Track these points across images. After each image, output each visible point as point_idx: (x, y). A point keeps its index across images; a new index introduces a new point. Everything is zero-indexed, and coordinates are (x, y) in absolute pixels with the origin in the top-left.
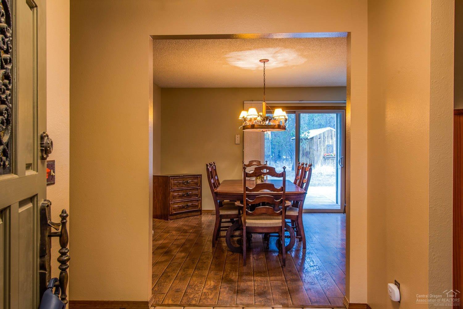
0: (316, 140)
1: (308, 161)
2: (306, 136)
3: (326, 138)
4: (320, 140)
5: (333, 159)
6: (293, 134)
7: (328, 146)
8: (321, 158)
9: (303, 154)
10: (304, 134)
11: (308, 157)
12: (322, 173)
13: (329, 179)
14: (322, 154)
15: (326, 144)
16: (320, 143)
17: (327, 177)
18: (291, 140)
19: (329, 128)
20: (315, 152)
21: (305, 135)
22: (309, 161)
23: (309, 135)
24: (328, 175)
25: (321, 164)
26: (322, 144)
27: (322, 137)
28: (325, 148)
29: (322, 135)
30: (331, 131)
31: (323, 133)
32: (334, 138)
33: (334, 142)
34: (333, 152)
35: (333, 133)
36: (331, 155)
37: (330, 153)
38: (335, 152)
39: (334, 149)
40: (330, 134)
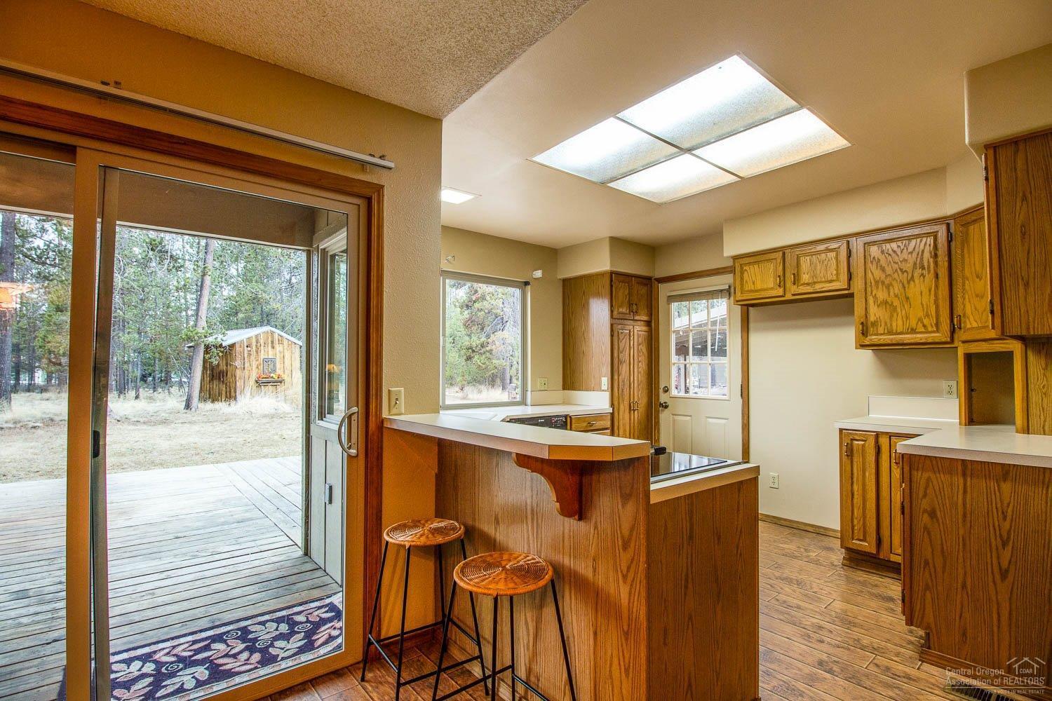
0: (242, 350)
1: (224, 389)
2: (219, 340)
3: (262, 345)
4: (249, 349)
5: (276, 384)
6: (187, 335)
7: (266, 360)
8: (252, 382)
9: (213, 376)
10: (214, 337)
11: (223, 382)
12: (253, 411)
13: (268, 426)
14: (254, 376)
15: (263, 356)
16: (250, 355)
17: (264, 420)
18: (186, 349)
19: (267, 328)
20: (238, 373)
21: (216, 339)
22: (226, 388)
23: (224, 338)
24: (265, 416)
25: (251, 394)
26: (253, 357)
27: (254, 344)
28: (260, 364)
29: (254, 341)
30: (272, 333)
31: (257, 336)
32: (277, 346)
33: (278, 353)
34: (275, 371)
35: (276, 337)
36: (272, 377)
37: (270, 373)
38: (279, 372)
39: (278, 366)
40: (270, 339)
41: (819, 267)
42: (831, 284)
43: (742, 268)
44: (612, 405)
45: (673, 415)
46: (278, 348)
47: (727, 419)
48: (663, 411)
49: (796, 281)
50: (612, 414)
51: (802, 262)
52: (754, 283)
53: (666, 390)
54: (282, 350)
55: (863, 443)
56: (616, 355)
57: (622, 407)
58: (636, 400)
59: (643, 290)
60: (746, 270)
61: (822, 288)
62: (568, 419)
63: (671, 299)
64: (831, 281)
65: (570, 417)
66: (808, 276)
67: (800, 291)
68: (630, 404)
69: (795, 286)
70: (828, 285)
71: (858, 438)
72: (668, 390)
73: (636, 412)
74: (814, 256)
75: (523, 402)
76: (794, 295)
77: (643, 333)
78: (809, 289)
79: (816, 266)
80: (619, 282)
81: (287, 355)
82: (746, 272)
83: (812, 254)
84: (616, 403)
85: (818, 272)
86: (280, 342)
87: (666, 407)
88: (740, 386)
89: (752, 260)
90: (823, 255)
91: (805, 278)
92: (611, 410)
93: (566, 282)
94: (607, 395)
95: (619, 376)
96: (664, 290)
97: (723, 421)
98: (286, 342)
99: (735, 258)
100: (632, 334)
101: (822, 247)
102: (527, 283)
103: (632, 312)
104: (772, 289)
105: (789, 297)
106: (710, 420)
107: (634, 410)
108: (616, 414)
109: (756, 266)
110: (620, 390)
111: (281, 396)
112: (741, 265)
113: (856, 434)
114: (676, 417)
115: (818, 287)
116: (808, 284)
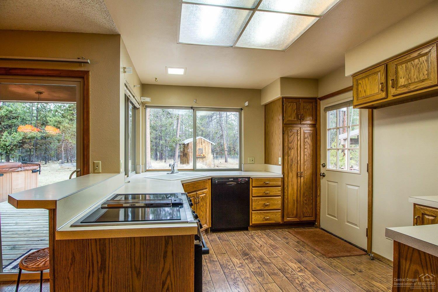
0: (191, 145)
3: (198, 143)
5: (203, 158)
7: (199, 149)
9: (184, 155)
11: (186, 157)
15: (198, 147)
19: (200, 137)
20: (190, 154)
22: (187, 159)
23: (185, 141)
30: (201, 139)
32: (203, 144)
33: (203, 147)
34: (202, 153)
35: (203, 140)
36: (201, 156)
37: (201, 154)
38: (204, 153)
39: (204, 151)
40: (200, 141)
41: (413, 71)
42: (423, 83)
43: (357, 82)
44: (283, 173)
45: (328, 181)
46: (204, 144)
47: (359, 187)
48: (322, 178)
49: (395, 84)
50: (283, 179)
51: (399, 69)
52: (365, 92)
53: (324, 166)
54: (205, 145)
55: (433, 218)
56: (286, 144)
57: (290, 174)
58: (302, 170)
59: (309, 106)
60: (360, 83)
61: (415, 87)
62: (251, 180)
63: (327, 109)
64: (423, 81)
65: (252, 178)
66: (404, 80)
67: (398, 92)
68: (297, 173)
69: (395, 89)
70: (420, 84)
71: (428, 213)
72: (325, 165)
73: (302, 178)
74: (409, 63)
75: (240, 169)
76: (394, 96)
77: (309, 131)
78: (405, 90)
79: (410, 70)
80: (289, 103)
81: (207, 147)
82: (360, 85)
83: (407, 62)
84: (286, 172)
85: (412, 75)
86: (204, 142)
87: (324, 176)
88: (367, 165)
89: (364, 75)
90: (417, 61)
91: (402, 81)
92: (282, 176)
93: (267, 106)
94: (280, 167)
95: (288, 156)
96: (323, 104)
97: (356, 188)
98: (206, 142)
99: (354, 76)
100: (299, 132)
101: (415, 54)
102: (242, 109)
103: (299, 119)
104: (377, 94)
105: (390, 98)
106: (349, 187)
107: (301, 177)
108: (286, 179)
109: (367, 79)
110: (289, 165)
111: (205, 163)
112: (357, 80)
113: (427, 210)
114: (330, 183)
115: (412, 87)
116: (404, 86)
